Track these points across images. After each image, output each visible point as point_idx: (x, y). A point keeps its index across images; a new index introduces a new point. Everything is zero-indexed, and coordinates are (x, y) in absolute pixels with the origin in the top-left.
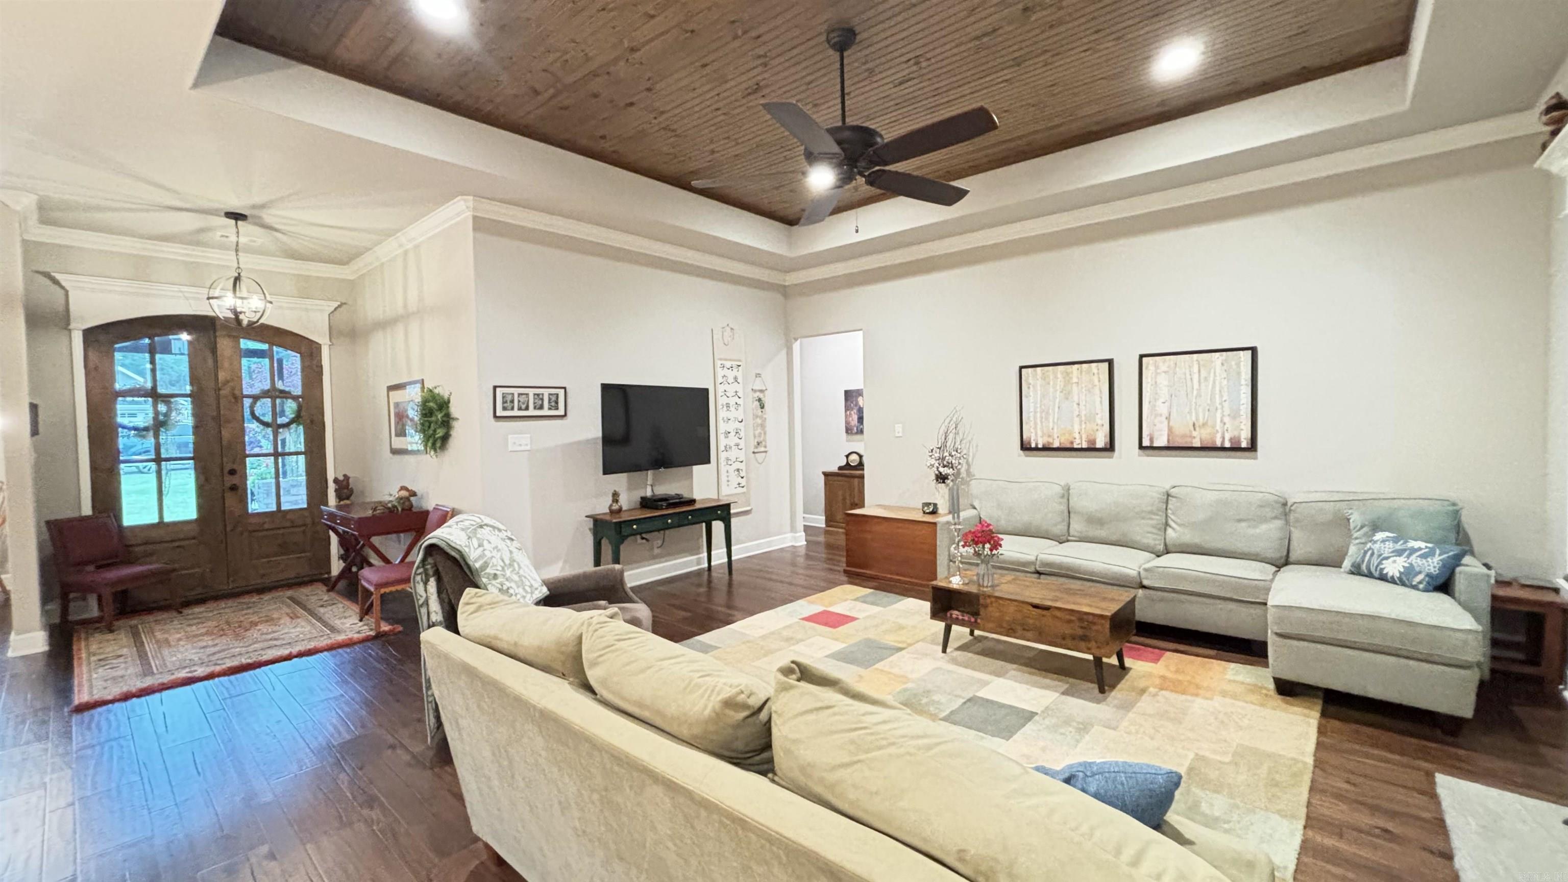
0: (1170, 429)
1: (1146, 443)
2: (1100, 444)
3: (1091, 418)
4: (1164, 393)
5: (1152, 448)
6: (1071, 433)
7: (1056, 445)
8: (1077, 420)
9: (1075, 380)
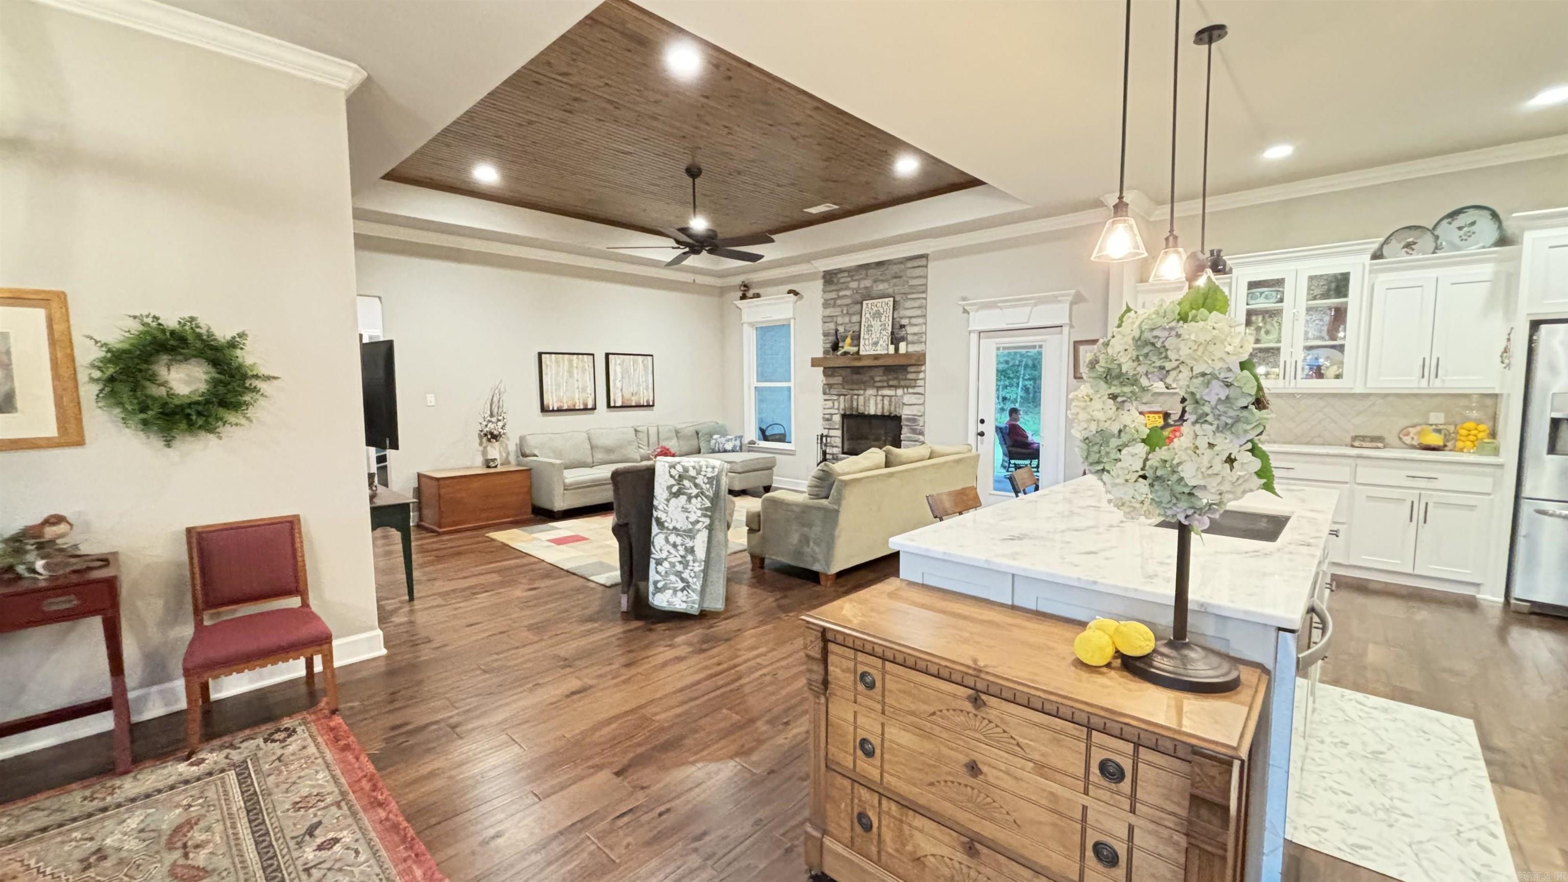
0: (623, 396)
1: (612, 404)
2: (590, 406)
3: (584, 390)
4: (619, 376)
5: (615, 407)
6: (573, 399)
7: (565, 407)
8: (577, 391)
9: (575, 365)
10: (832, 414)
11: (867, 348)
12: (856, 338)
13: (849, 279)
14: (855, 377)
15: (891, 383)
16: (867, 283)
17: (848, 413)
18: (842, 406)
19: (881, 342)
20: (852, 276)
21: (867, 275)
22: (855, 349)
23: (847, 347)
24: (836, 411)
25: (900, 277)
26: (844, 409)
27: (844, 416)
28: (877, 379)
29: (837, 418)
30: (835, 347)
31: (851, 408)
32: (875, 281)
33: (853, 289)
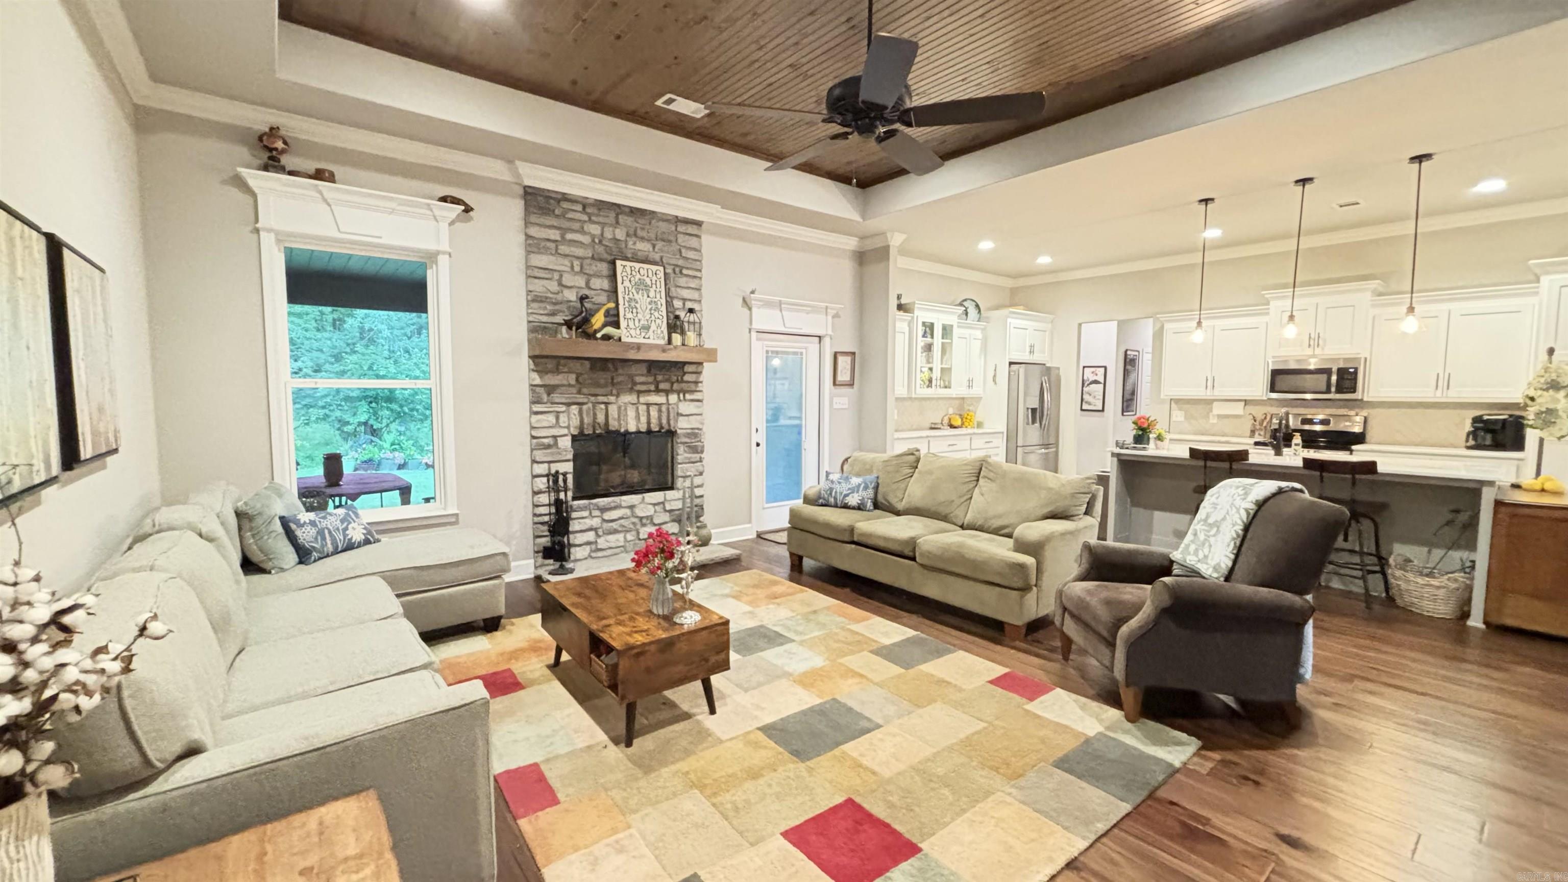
10: (555, 437)
11: (633, 332)
15: (660, 386)
17: (588, 431)
19: (653, 327)
20: (589, 215)
24: (565, 431)
27: (574, 438)
29: (566, 443)
31: (594, 424)
32: (631, 235)
33: (593, 237)
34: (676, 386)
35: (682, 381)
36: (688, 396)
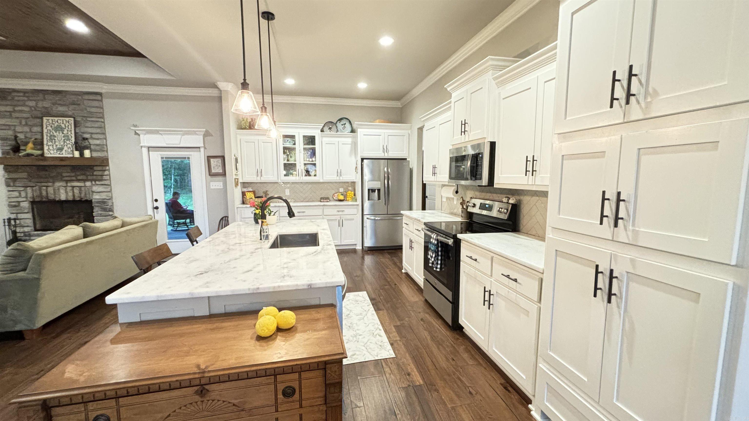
10: (19, 202)
11: (52, 152)
12: (39, 144)
13: (26, 99)
14: (43, 173)
15: (79, 178)
16: (46, 104)
17: (37, 199)
18: (30, 195)
19: (66, 148)
20: (27, 97)
21: (45, 99)
22: (39, 152)
23: (30, 149)
24: (24, 199)
25: (79, 105)
26: (33, 198)
27: (33, 203)
28: (64, 175)
29: (26, 205)
30: (16, 149)
31: (41, 195)
32: (54, 104)
33: (31, 107)
34: (89, 178)
35: (93, 175)
36: (97, 183)
